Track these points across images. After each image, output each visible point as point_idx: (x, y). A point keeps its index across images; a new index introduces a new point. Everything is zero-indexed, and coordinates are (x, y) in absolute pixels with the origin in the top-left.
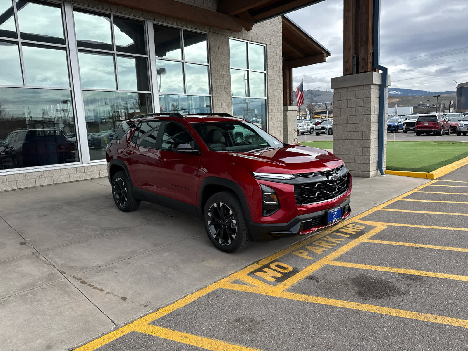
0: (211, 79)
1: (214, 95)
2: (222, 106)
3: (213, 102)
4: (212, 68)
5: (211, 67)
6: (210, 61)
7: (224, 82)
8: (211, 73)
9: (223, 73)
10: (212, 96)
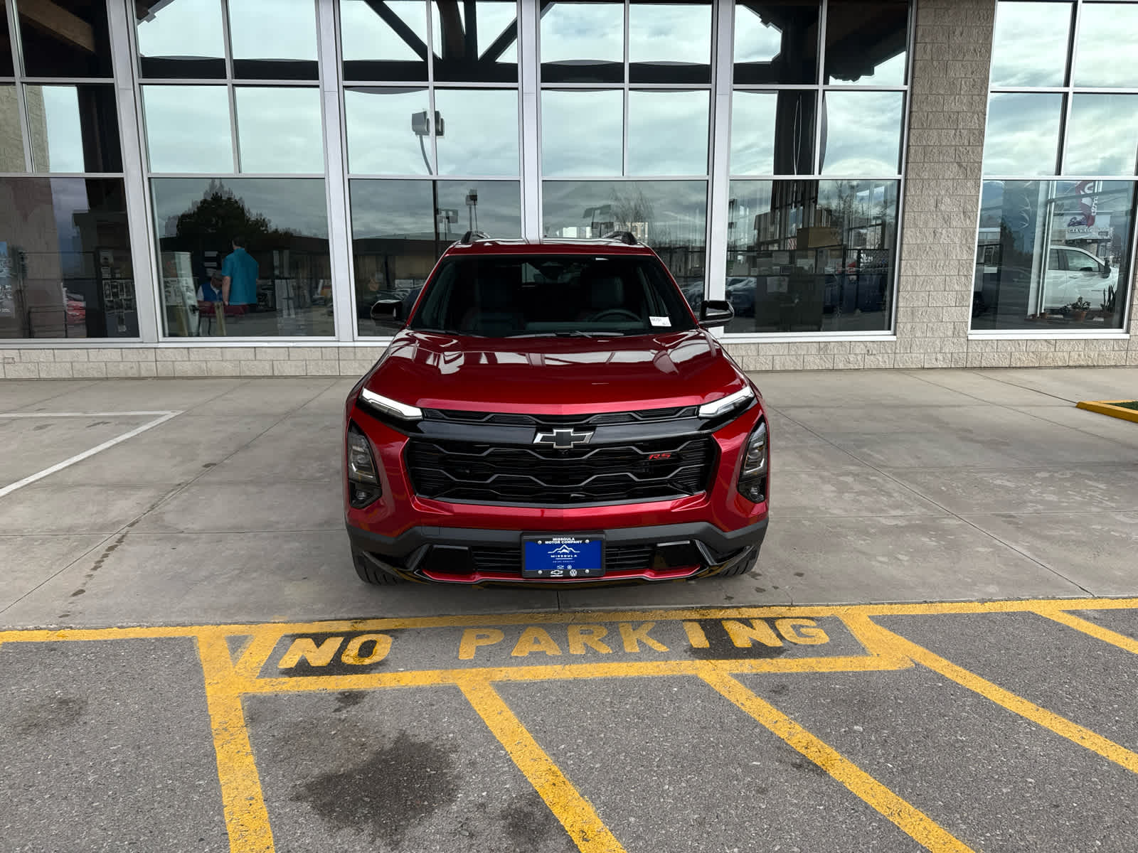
0: (909, 129)
1: (911, 175)
2: (936, 206)
3: (905, 196)
4: (914, 96)
5: (912, 95)
6: (913, 78)
7: (955, 134)
8: (911, 112)
9: (955, 109)
10: (906, 180)
